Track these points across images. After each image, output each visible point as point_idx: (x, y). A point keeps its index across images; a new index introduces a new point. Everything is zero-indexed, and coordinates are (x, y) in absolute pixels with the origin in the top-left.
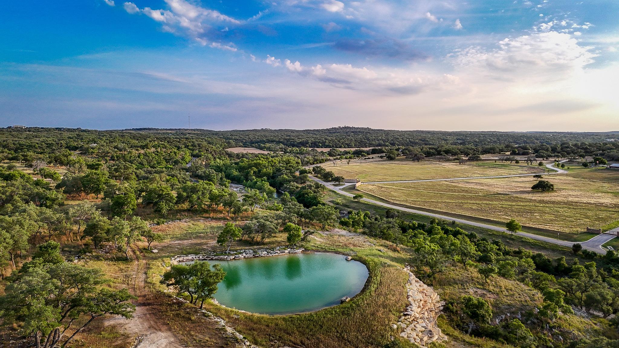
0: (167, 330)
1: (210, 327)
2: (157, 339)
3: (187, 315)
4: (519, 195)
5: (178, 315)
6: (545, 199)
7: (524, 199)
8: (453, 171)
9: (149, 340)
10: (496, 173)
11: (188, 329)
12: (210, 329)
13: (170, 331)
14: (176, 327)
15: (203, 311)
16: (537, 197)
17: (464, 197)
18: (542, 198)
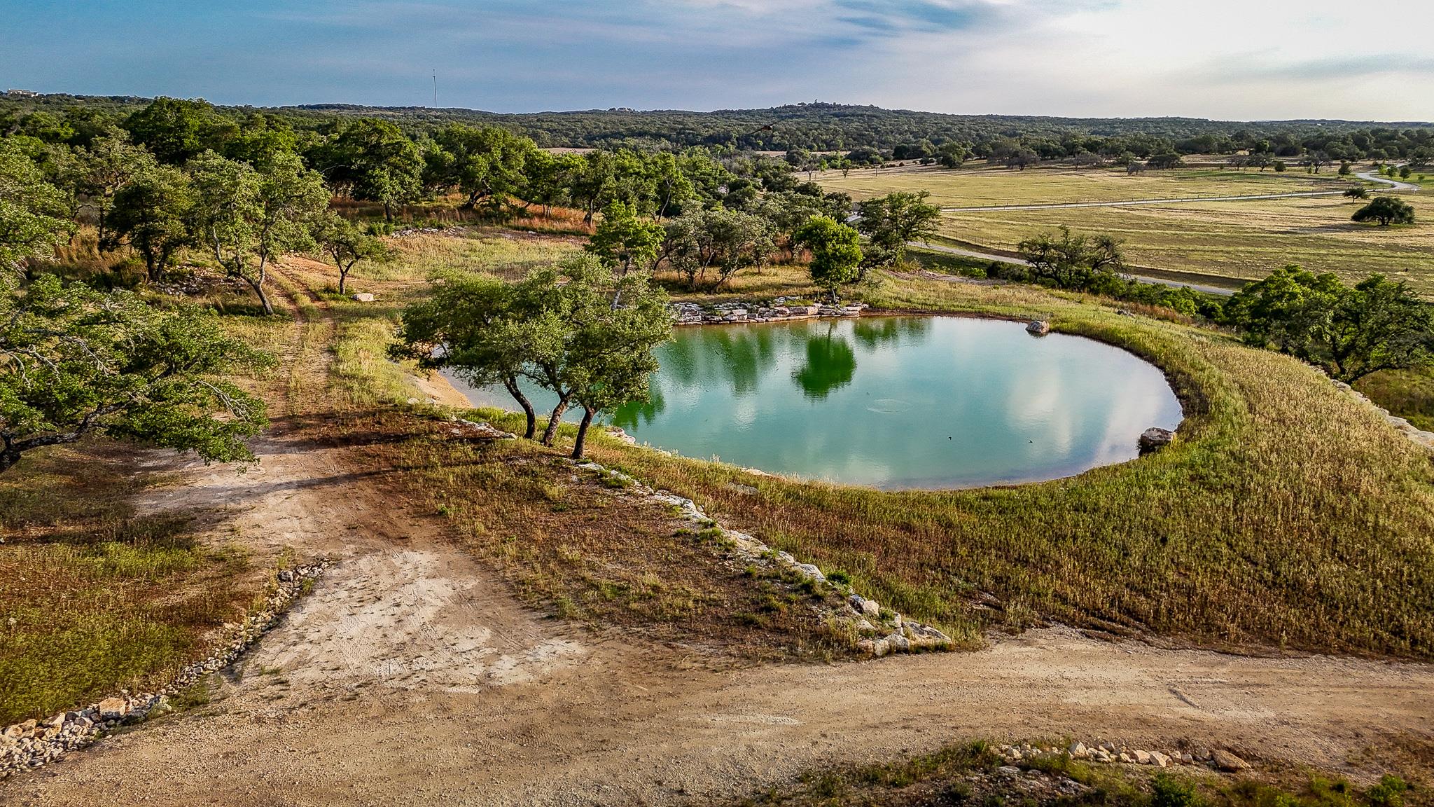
0: (434, 542)
1: (643, 527)
2: (390, 581)
3: (526, 481)
4: (1325, 235)
5: (480, 480)
6: (1399, 241)
7: (1343, 241)
8: (1120, 187)
9: (352, 583)
10: (1238, 190)
11: (540, 535)
12: (645, 535)
13: (455, 542)
14: (481, 528)
15: (591, 466)
16: (1373, 237)
17: (1179, 239)
18: (1390, 241)
